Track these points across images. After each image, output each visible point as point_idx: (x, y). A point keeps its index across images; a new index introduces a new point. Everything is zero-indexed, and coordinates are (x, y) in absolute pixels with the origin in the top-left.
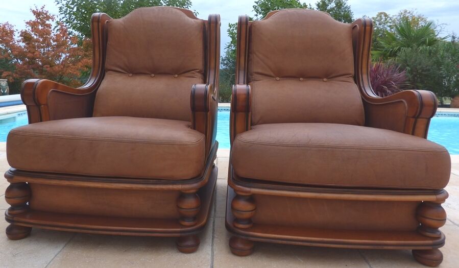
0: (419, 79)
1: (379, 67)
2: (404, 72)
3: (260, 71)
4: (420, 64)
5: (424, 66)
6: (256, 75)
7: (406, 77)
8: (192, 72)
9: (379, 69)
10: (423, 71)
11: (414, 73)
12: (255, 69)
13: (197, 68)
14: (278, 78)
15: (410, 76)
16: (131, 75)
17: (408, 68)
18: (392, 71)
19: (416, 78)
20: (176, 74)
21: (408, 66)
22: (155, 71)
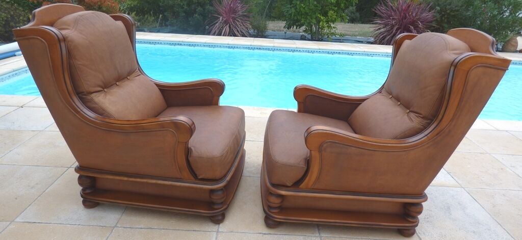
0: (446, 20)
1: (409, 6)
2: (433, 11)
4: (450, 4)
5: (453, 7)
7: (434, 17)
9: (410, 8)
10: (452, 11)
11: (443, 13)
15: (438, 16)
17: (438, 8)
18: (422, 10)
19: (443, 18)
21: (439, 5)
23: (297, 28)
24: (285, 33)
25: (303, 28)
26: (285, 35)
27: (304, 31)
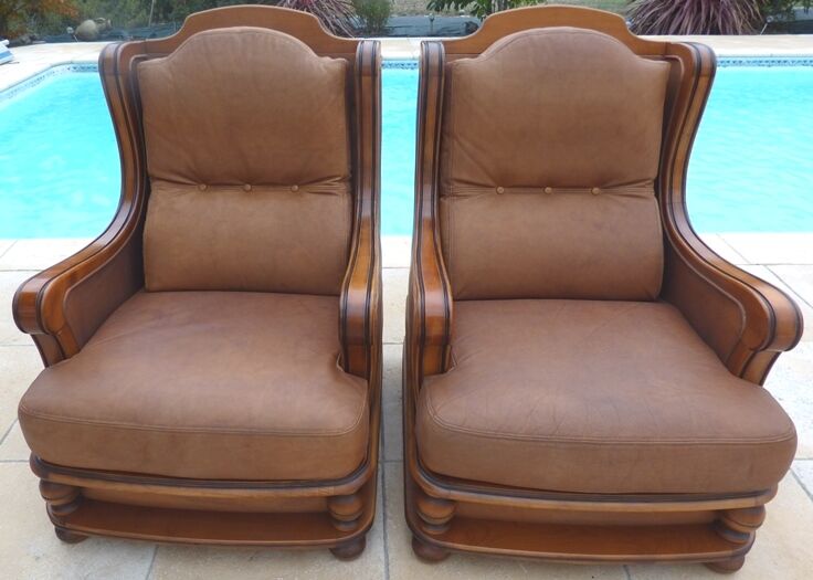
3: (465, 177)
6: (456, 184)
8: (328, 182)
12: (456, 171)
13: (338, 173)
14: (501, 189)
16: (203, 187)
20: (296, 184)
22: (253, 180)
23: (456, 8)
24: (432, 20)
25: (471, 6)
26: (432, 26)
27: (473, 13)
